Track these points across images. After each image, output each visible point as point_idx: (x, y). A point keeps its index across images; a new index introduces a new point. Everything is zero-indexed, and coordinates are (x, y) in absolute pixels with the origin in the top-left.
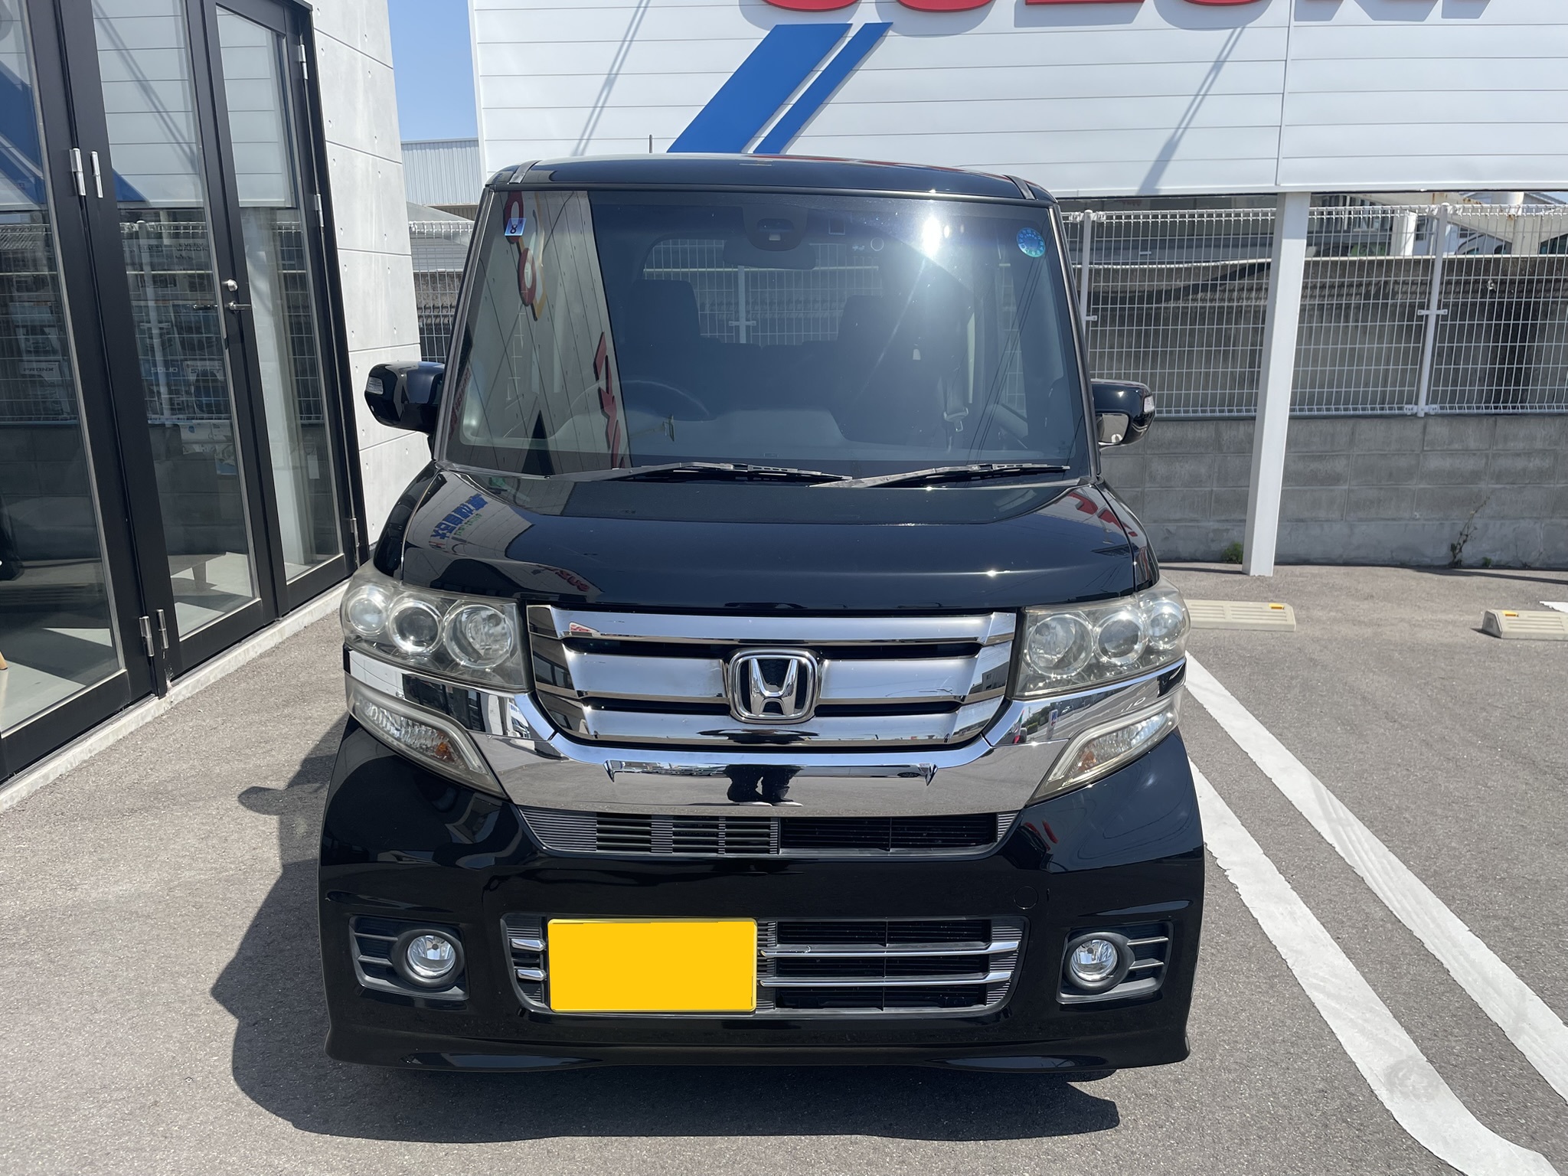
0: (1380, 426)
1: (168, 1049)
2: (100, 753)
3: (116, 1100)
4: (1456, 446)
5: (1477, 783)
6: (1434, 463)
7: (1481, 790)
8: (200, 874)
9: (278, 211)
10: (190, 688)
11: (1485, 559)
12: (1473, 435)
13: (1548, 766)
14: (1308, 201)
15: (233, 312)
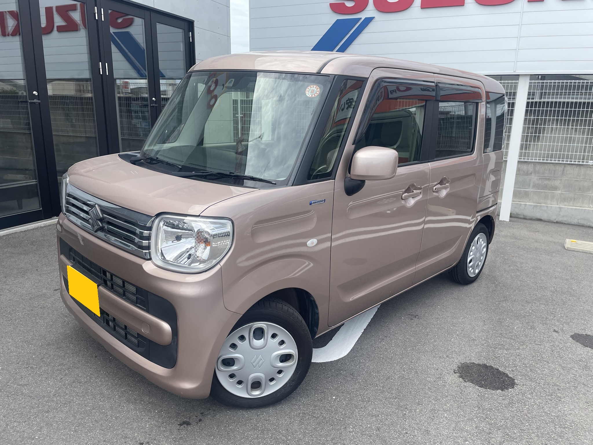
14: (528, 78)
15: (154, 107)
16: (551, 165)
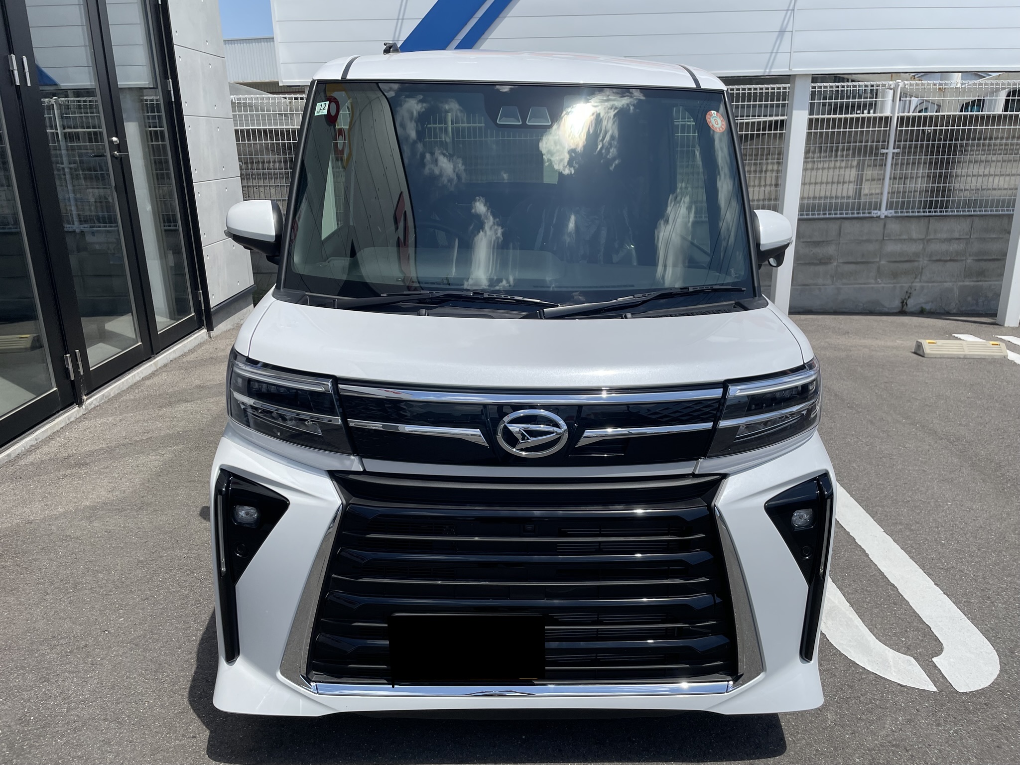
0: (857, 225)
1: (92, 614)
2: (42, 441)
3: (62, 644)
4: (905, 237)
5: (899, 445)
6: (891, 247)
7: (901, 449)
8: (109, 513)
9: (144, 90)
10: (98, 400)
11: (922, 308)
12: (915, 230)
13: (944, 435)
14: (810, 80)
15: (116, 158)
16: (822, 221)
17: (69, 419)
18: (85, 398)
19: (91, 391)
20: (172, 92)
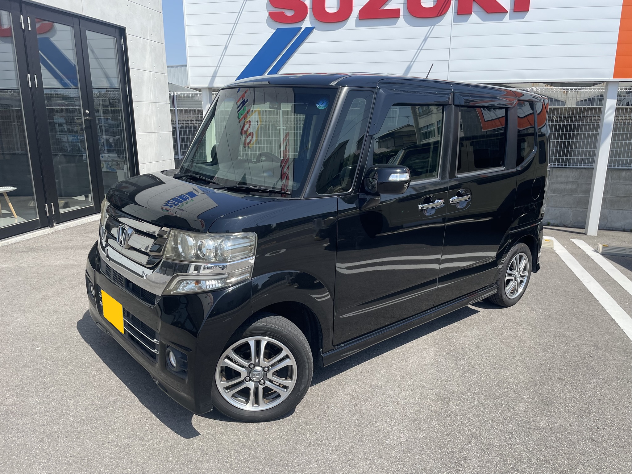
10: (63, 227)
11: (548, 222)
15: (87, 120)
17: (44, 233)
18: (55, 224)
19: (59, 222)
20: (128, 90)
